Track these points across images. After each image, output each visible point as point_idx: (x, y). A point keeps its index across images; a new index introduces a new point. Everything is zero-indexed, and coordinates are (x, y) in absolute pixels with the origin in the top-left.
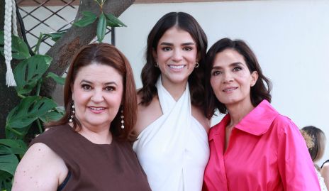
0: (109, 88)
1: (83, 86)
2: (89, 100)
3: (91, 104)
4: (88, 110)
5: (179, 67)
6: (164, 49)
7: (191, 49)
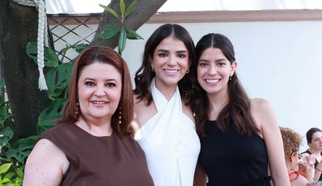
0: (110, 84)
1: (87, 83)
2: (92, 95)
3: (94, 98)
4: (91, 104)
5: (173, 72)
6: (160, 55)
7: (184, 56)
